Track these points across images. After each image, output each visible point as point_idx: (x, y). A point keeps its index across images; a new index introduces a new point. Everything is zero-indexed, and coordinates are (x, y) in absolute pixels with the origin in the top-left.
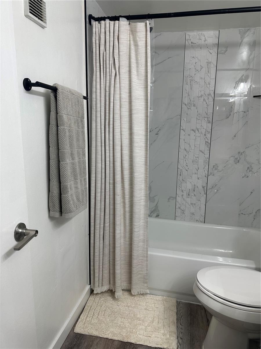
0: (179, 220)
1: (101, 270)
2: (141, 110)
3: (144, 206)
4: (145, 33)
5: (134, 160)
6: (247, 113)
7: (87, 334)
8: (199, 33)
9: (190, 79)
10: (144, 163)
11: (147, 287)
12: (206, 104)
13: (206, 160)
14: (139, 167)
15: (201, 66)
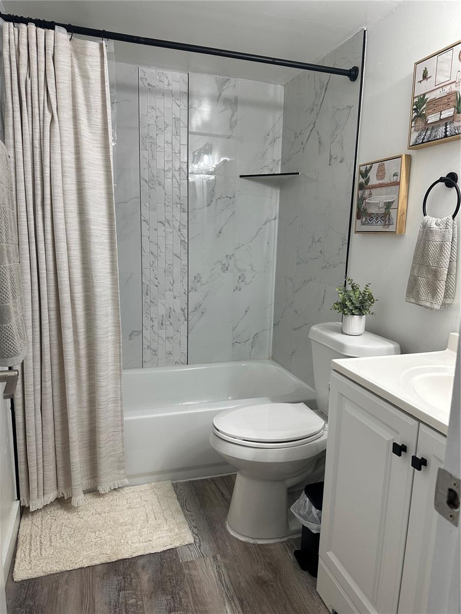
0: (149, 366)
1: (41, 466)
2: (98, 183)
3: (113, 342)
4: (99, 60)
5: (93, 266)
6: (234, 199)
7: (42, 574)
8: (158, 71)
9: (150, 140)
10: (109, 270)
11: (125, 474)
12: (177, 182)
13: (184, 269)
14: (102, 277)
15: (165, 122)
